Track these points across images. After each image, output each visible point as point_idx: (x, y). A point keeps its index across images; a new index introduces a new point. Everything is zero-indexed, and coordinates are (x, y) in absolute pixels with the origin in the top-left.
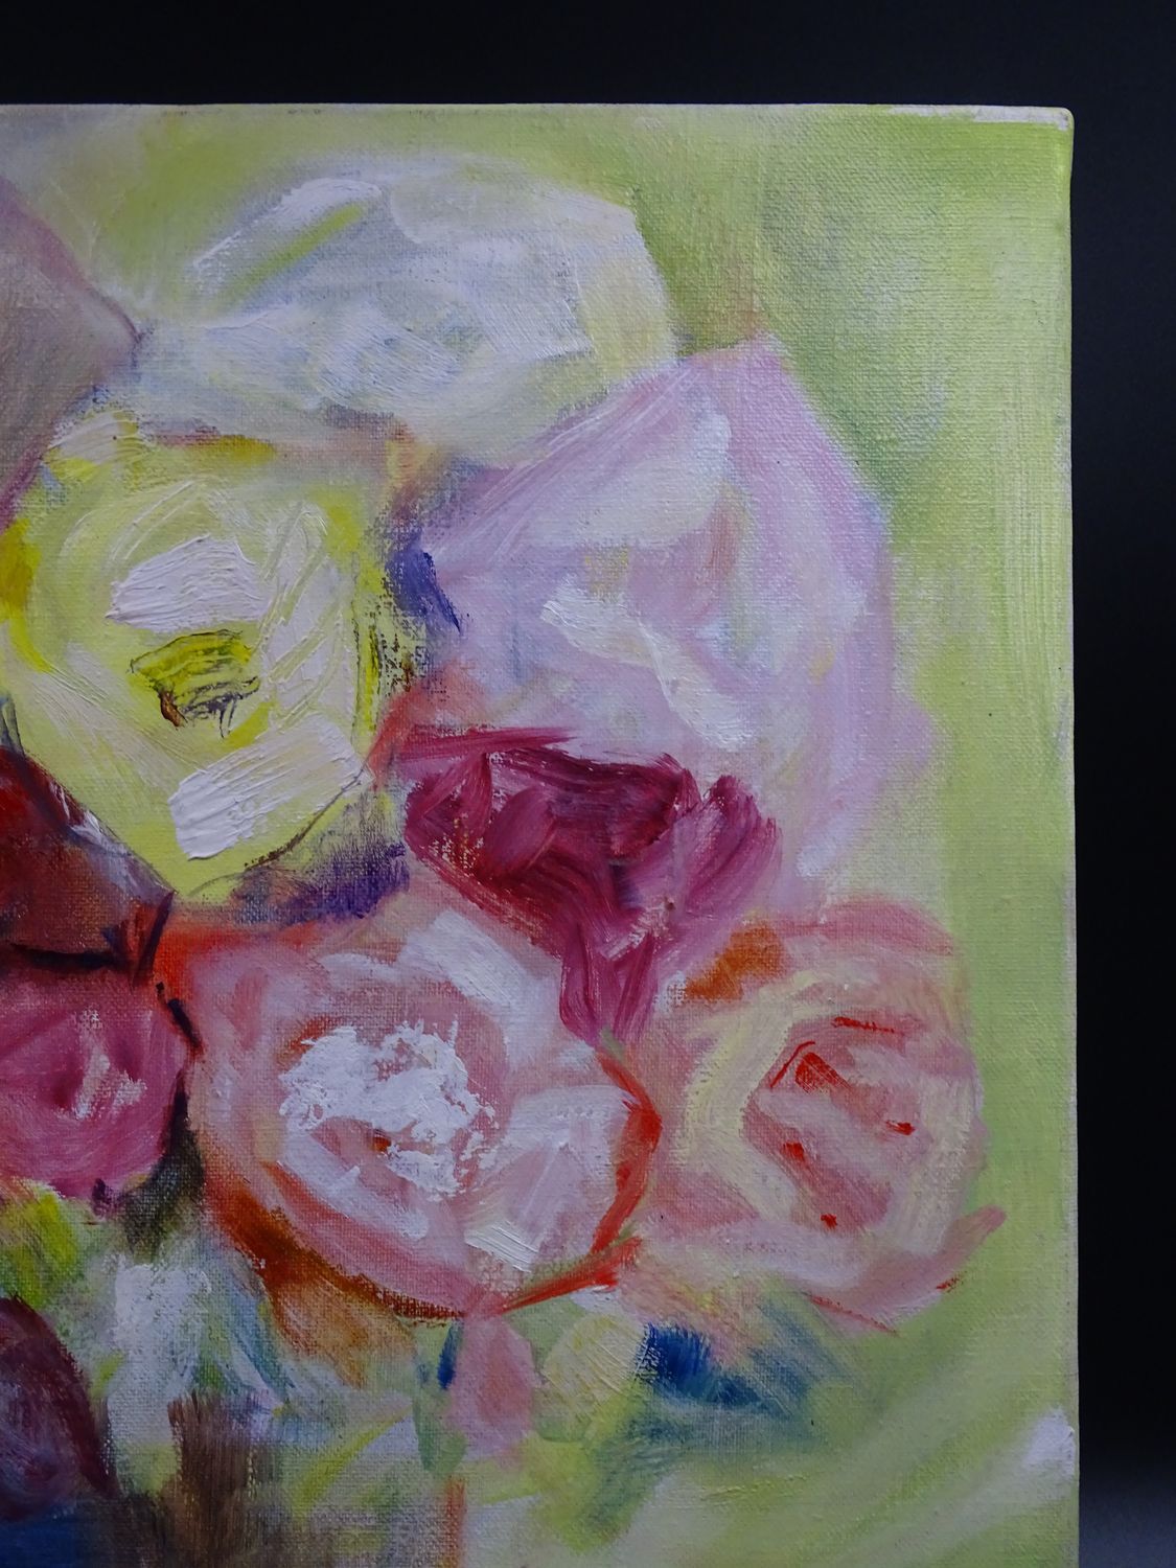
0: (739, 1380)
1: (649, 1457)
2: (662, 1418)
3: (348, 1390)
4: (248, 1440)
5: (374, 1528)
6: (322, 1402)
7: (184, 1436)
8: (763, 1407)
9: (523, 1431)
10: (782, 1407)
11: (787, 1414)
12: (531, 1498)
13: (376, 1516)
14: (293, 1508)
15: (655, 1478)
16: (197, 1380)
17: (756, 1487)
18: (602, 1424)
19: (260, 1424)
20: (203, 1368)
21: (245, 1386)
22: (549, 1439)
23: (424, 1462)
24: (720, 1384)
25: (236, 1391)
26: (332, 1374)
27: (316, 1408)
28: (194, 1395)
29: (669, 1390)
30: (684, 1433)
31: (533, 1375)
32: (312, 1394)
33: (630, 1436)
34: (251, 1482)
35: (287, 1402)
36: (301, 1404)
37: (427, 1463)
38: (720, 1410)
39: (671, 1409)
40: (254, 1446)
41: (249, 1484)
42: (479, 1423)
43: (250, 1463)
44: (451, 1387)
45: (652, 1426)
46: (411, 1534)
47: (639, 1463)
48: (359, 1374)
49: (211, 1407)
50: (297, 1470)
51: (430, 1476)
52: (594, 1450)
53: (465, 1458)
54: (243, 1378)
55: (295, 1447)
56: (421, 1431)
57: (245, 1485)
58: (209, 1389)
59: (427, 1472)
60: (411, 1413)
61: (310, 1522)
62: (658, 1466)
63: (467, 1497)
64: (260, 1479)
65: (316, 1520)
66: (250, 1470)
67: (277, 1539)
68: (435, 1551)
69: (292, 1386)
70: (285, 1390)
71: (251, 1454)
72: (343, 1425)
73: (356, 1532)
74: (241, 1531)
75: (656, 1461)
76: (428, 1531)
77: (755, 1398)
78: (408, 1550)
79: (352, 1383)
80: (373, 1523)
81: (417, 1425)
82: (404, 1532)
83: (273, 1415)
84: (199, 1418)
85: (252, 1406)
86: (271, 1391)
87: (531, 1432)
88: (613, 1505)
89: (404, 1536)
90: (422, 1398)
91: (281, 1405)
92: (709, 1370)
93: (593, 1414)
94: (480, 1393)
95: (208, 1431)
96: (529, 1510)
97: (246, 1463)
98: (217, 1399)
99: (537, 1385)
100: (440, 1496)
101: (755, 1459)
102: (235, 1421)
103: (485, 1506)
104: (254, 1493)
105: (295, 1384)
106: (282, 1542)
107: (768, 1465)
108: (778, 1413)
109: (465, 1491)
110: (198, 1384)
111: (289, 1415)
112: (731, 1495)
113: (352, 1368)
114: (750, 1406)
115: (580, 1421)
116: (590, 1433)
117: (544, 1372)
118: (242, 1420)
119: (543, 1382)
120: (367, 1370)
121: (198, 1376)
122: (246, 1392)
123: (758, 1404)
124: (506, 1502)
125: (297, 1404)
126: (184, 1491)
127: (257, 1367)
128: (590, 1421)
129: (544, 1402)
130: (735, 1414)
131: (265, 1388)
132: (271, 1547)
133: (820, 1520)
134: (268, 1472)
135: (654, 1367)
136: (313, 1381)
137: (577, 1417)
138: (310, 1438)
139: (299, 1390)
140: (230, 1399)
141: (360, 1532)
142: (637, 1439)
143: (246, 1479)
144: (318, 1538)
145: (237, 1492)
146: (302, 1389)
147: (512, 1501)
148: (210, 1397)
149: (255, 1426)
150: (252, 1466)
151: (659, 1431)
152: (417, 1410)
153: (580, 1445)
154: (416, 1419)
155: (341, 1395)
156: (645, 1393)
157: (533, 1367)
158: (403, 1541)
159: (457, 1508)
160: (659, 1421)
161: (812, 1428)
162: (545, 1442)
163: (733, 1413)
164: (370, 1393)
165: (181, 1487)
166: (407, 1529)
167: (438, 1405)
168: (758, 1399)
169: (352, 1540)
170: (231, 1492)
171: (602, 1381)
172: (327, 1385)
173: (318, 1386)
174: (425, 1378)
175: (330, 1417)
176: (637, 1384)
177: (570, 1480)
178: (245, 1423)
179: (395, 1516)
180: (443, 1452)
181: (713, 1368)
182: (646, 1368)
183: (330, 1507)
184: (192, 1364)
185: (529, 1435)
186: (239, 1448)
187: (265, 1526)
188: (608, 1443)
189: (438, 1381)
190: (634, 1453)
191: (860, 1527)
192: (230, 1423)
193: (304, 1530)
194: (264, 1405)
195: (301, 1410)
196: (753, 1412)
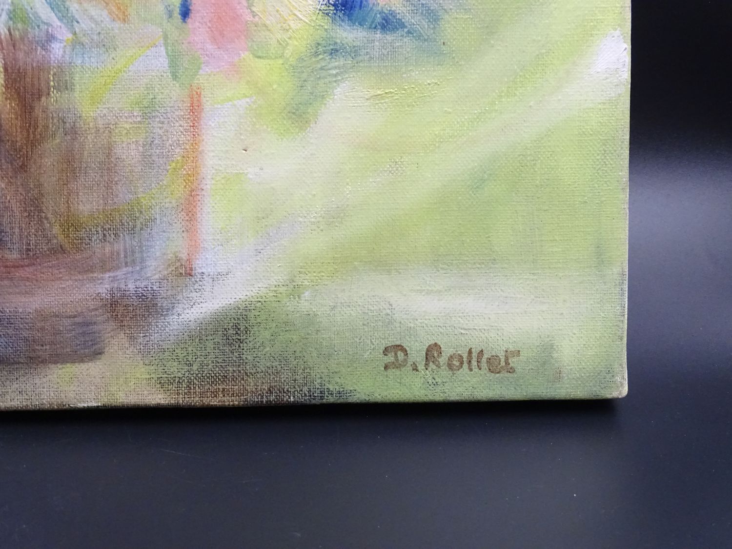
0: (393, 13)
1: (330, 69)
2: (338, 41)
3: (117, 25)
4: (49, 62)
5: (140, 122)
6: (99, 33)
7: (4, 59)
8: (409, 32)
9: (240, 52)
10: (422, 32)
11: (426, 37)
12: (248, 100)
13: (140, 114)
14: (83, 110)
15: (335, 84)
16: (11, 19)
17: (405, 90)
18: (296, 46)
19: (57, 50)
20: (14, 10)
21: (44, 23)
22: (259, 57)
23: (172, 76)
24: (378, 16)
25: (38, 26)
26: (105, 13)
27: (95, 37)
28: (9, 30)
29: (343, 21)
30: (354, 52)
31: (247, 11)
32: (92, 28)
33: (316, 54)
34: (53, 93)
35: (75, 34)
36: (84, 35)
37: (175, 77)
38: (379, 35)
39: (345, 35)
40: (54, 67)
41: (51, 93)
42: (209, 47)
43: (52, 78)
44: (189, 20)
45: (332, 47)
46: (165, 126)
47: (323, 74)
48: (124, 12)
49: (22, 39)
50: (85, 83)
51: (177, 85)
52: (291, 65)
53: (201, 72)
54: (43, 17)
55: (82, 67)
56: (170, 53)
57: (49, 94)
58: (20, 26)
59: (174, 82)
60: (162, 41)
61: (95, 119)
62: (336, 75)
63: (204, 100)
64: (59, 90)
65: (99, 118)
66: (52, 83)
67: (73, 132)
68: (182, 138)
69: (78, 22)
70: (73, 25)
71: (52, 73)
72: (115, 49)
73: (127, 126)
74: (48, 127)
75: (334, 72)
76: (177, 124)
77: (403, 26)
78: (164, 138)
79: (119, 19)
80: (139, 119)
81: (167, 49)
82: (161, 125)
83: (65, 44)
84: (14, 47)
85: (51, 38)
86: (63, 26)
87: (247, 53)
88: (306, 104)
89: (160, 128)
90: (169, 29)
91: (70, 36)
92: (371, 6)
93: (289, 38)
94: (209, 24)
95: (21, 55)
96: (246, 108)
97: (49, 78)
98: (26, 32)
99: (249, 18)
100: (185, 100)
101: (403, 70)
102: (39, 48)
103: (216, 106)
104: (55, 101)
105: (79, 20)
106: (76, 134)
107: (413, 74)
108: (419, 37)
109: (202, 96)
110: (12, 22)
111: (77, 43)
112: (388, 96)
113: (119, 8)
114: (400, 32)
115: (280, 44)
116: (288, 53)
117: (254, 9)
118: (44, 48)
119: (254, 16)
120: (129, 10)
121: (12, 15)
122: (46, 27)
123: (406, 30)
124: (230, 103)
125: (82, 35)
126: (6, 99)
127: (52, 9)
128: (287, 44)
129: (255, 31)
130: (389, 37)
131: (59, 24)
132: (69, 138)
133: (450, 113)
134: (66, 86)
135: (331, 4)
136: (92, 18)
137: (278, 41)
138: (93, 60)
139: (83, 25)
140: (35, 33)
141: (131, 126)
142: (321, 57)
143: (49, 89)
144: (101, 131)
145: (43, 99)
146: (85, 25)
147: (235, 102)
148: (21, 31)
149: (53, 52)
150: (53, 81)
151: (337, 51)
152: (166, 37)
153: (281, 61)
154: (166, 45)
155: (112, 28)
156: (326, 23)
157: (246, 5)
158: (160, 132)
159: (196, 108)
160: (336, 43)
161: (444, 48)
162: (257, 60)
163: (388, 37)
164: (132, 26)
165: (4, 96)
166: (163, 123)
167: (180, 35)
168: (406, 27)
169: (125, 131)
170: (39, 98)
171: (295, 15)
172: (102, 21)
173: (97, 23)
174: (170, 15)
175: (106, 44)
176: (320, 17)
177: (275, 86)
178: (46, 50)
179: (154, 114)
180: (186, 69)
181: (374, 4)
182: (326, 4)
183: (108, 108)
184: (7, 7)
185: (246, 55)
186: (42, 68)
187: (64, 123)
188: (301, 59)
189: (179, 17)
190: (319, 66)
191: (478, 118)
192: (36, 50)
193: (91, 124)
194: (59, 37)
195: (85, 40)
196: (402, 36)
